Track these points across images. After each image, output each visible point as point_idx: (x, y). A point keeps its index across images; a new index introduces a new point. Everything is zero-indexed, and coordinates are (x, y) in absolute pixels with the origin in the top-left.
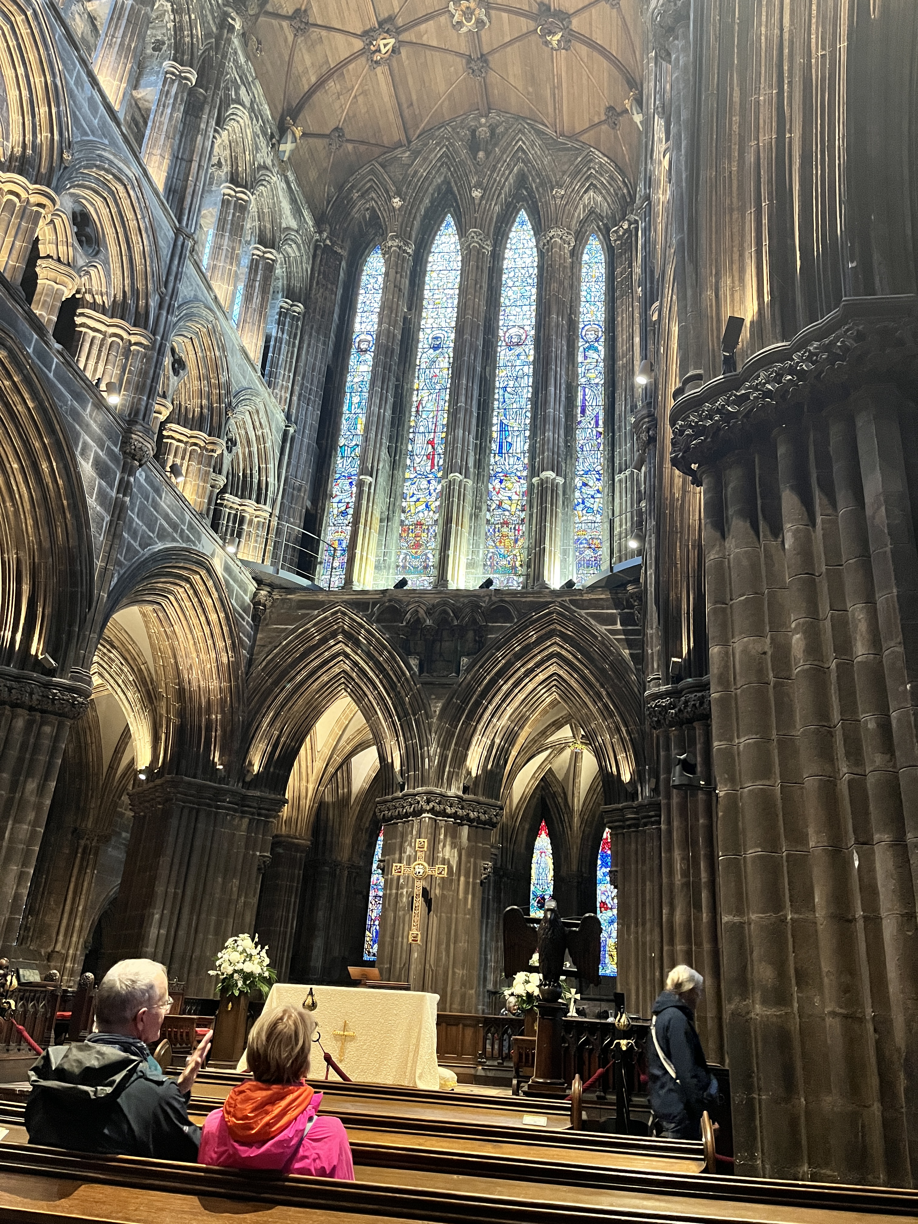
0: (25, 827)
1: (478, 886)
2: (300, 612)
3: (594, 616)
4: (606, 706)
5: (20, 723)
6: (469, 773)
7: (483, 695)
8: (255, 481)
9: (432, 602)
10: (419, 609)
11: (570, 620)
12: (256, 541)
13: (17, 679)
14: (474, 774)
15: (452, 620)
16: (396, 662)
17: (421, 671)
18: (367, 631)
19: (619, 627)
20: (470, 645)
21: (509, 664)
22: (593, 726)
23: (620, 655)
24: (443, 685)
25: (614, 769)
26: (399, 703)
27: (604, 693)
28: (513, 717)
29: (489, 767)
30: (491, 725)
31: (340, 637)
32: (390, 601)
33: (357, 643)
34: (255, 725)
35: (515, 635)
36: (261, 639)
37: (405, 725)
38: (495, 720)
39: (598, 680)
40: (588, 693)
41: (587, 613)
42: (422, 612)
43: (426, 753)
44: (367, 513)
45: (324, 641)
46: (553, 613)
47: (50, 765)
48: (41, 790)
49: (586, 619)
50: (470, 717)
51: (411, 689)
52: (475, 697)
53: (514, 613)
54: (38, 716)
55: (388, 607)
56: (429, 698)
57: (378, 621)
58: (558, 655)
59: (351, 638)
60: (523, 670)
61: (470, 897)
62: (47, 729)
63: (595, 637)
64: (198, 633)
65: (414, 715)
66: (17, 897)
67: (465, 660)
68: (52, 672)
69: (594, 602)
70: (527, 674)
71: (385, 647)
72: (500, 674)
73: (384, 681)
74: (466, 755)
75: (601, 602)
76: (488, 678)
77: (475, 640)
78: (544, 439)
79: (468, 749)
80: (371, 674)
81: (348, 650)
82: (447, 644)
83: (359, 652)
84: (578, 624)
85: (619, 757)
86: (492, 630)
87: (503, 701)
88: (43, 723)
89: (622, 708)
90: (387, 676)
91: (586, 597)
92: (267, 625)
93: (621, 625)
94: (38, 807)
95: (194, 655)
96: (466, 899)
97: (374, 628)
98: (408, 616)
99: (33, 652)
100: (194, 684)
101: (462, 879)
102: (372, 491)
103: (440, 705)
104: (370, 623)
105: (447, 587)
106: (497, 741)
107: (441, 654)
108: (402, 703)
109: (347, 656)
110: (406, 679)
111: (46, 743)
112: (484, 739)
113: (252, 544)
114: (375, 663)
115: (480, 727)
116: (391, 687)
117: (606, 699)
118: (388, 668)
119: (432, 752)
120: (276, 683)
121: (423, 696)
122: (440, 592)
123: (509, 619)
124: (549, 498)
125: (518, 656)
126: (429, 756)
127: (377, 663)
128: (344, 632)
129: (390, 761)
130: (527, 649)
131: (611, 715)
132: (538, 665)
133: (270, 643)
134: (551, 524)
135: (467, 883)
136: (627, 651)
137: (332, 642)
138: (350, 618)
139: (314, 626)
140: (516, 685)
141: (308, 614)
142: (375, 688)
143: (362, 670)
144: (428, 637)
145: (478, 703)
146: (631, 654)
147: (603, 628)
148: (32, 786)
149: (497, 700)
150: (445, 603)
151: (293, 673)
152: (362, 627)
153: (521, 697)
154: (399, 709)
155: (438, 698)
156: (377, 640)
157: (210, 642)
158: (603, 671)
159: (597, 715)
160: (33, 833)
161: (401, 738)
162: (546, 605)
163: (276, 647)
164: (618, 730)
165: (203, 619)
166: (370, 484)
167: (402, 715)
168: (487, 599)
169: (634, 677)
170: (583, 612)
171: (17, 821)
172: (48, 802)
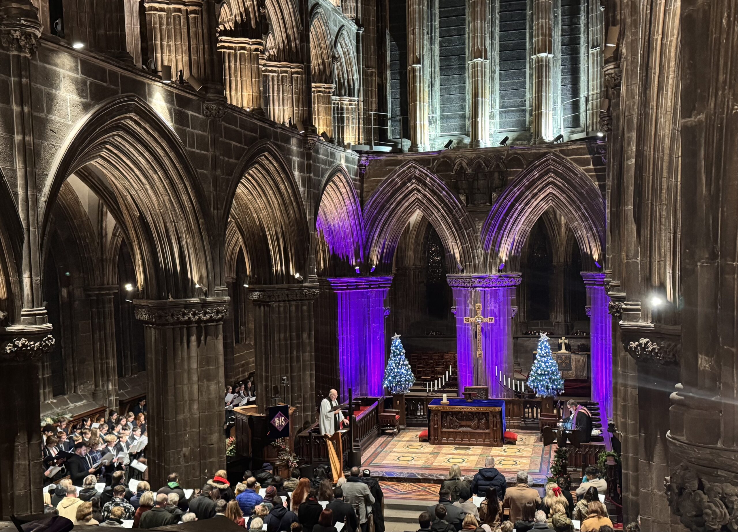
0: (307, 354)
1: (510, 321)
2: (388, 168)
3: (575, 160)
4: (583, 214)
5: (293, 308)
6: (501, 260)
7: (507, 214)
8: (346, 81)
9: (470, 157)
10: (463, 162)
11: (560, 164)
12: (353, 123)
13: (288, 289)
14: (504, 260)
15: (484, 168)
16: (452, 198)
17: (467, 203)
18: (431, 178)
19: (591, 167)
20: (497, 182)
21: (522, 194)
22: (575, 224)
23: (592, 186)
24: (482, 212)
25: (589, 251)
26: (455, 221)
27: (582, 207)
28: (525, 223)
29: (513, 254)
30: (513, 230)
31: (414, 181)
32: (443, 157)
33: (425, 184)
34: (370, 239)
35: (525, 176)
36: (366, 187)
37: (460, 234)
38: (514, 227)
39: (578, 199)
40: (571, 206)
41: (570, 159)
42: (464, 164)
43: (476, 254)
44: (420, 92)
45: (404, 184)
46: (549, 160)
47: (310, 323)
48: (309, 335)
49: (571, 163)
50: (500, 228)
51: (463, 215)
52: (502, 215)
53: (524, 162)
54: (300, 302)
55: (443, 161)
56: (474, 221)
57: (437, 172)
58: (553, 183)
59: (420, 180)
60: (530, 195)
61: (506, 327)
62: (305, 308)
63: (576, 175)
64: (336, 201)
65: (466, 230)
66: (311, 384)
67: (494, 195)
68: (302, 282)
69: (575, 151)
70: (533, 197)
71: (443, 189)
72: (516, 200)
73: (445, 208)
74: (499, 251)
75: (580, 151)
76: (509, 204)
77: (499, 178)
78: (538, 24)
79: (499, 247)
80: (435, 202)
81: (420, 188)
82: (482, 182)
83: (427, 190)
84: (565, 166)
85: (592, 245)
86: (511, 174)
87: (519, 215)
88: (302, 305)
89: (594, 217)
90: (446, 205)
91: (570, 147)
92: (368, 178)
93: (593, 165)
94: (310, 343)
95: (335, 211)
96: (504, 328)
97: (435, 177)
98: (456, 167)
99: (291, 274)
100: (337, 226)
101: (502, 318)
102: (422, 74)
103: (481, 224)
104: (433, 173)
105: (479, 146)
106: (517, 238)
107: (478, 189)
108: (457, 222)
109: (419, 191)
110: (459, 209)
111: (306, 314)
112: (509, 239)
113: (350, 125)
114: (437, 197)
115: (506, 233)
116: (450, 211)
117: (583, 210)
118: (447, 201)
119: (479, 253)
120: (379, 213)
121: (471, 220)
122: (475, 150)
123: (521, 166)
124: (544, 74)
125: (528, 188)
126: (478, 256)
127: (439, 196)
128: (416, 177)
129: (452, 253)
130: (533, 183)
131: (587, 220)
132: (540, 191)
133: (372, 190)
134: (546, 92)
135: (504, 320)
136: (597, 183)
137: (409, 184)
138: (419, 170)
139: (398, 177)
140: (527, 204)
141: (393, 169)
142: (439, 210)
143: (429, 199)
144: (470, 180)
145: (504, 220)
146: (599, 185)
147: (581, 169)
148: (305, 335)
149: (515, 215)
150: (479, 157)
151: (388, 205)
152: (428, 176)
153: (530, 210)
154: (456, 225)
155: (480, 220)
156: (438, 184)
157: (343, 203)
158: (581, 194)
159: (577, 218)
160: (311, 356)
161: (458, 241)
162: (545, 154)
163: (376, 193)
164: (591, 229)
165: (338, 194)
166: (420, 68)
167: (458, 229)
168: (506, 153)
169: (601, 200)
170: (568, 158)
171: (304, 352)
172: (313, 341)
